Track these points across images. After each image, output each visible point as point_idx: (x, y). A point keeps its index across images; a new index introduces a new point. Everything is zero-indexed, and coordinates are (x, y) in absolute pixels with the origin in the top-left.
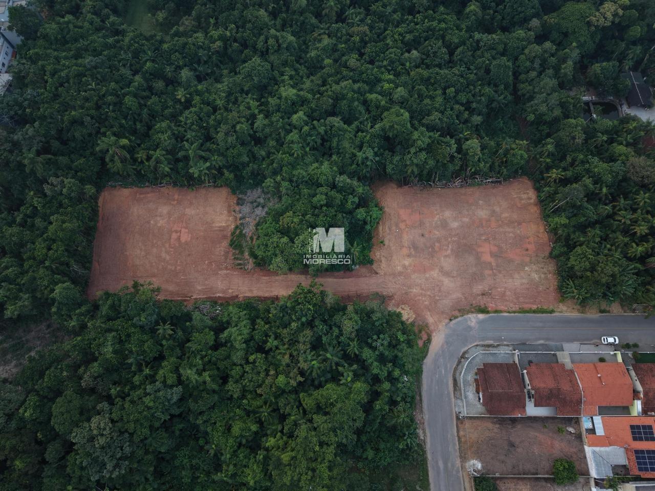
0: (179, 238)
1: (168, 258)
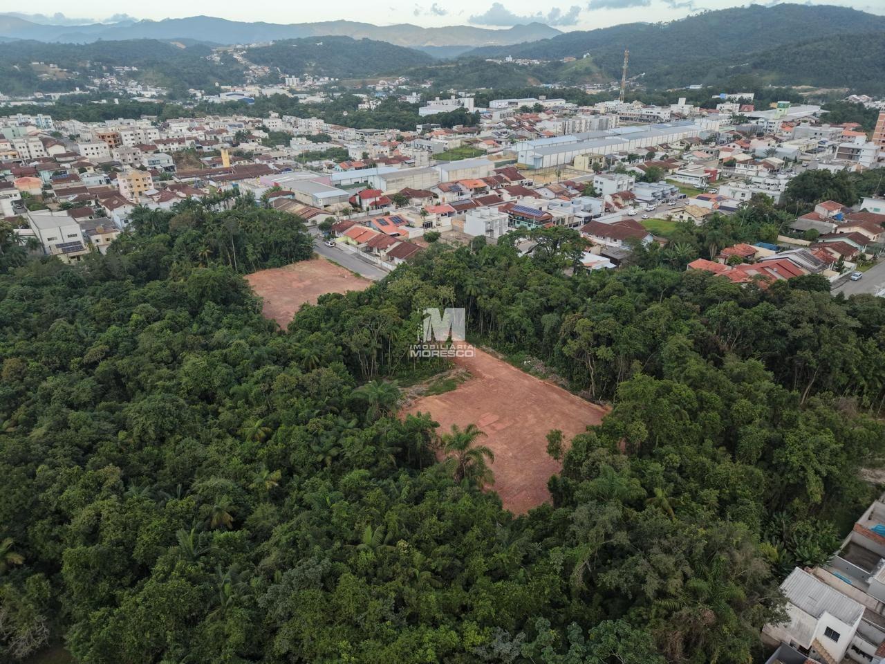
0: (498, 422)
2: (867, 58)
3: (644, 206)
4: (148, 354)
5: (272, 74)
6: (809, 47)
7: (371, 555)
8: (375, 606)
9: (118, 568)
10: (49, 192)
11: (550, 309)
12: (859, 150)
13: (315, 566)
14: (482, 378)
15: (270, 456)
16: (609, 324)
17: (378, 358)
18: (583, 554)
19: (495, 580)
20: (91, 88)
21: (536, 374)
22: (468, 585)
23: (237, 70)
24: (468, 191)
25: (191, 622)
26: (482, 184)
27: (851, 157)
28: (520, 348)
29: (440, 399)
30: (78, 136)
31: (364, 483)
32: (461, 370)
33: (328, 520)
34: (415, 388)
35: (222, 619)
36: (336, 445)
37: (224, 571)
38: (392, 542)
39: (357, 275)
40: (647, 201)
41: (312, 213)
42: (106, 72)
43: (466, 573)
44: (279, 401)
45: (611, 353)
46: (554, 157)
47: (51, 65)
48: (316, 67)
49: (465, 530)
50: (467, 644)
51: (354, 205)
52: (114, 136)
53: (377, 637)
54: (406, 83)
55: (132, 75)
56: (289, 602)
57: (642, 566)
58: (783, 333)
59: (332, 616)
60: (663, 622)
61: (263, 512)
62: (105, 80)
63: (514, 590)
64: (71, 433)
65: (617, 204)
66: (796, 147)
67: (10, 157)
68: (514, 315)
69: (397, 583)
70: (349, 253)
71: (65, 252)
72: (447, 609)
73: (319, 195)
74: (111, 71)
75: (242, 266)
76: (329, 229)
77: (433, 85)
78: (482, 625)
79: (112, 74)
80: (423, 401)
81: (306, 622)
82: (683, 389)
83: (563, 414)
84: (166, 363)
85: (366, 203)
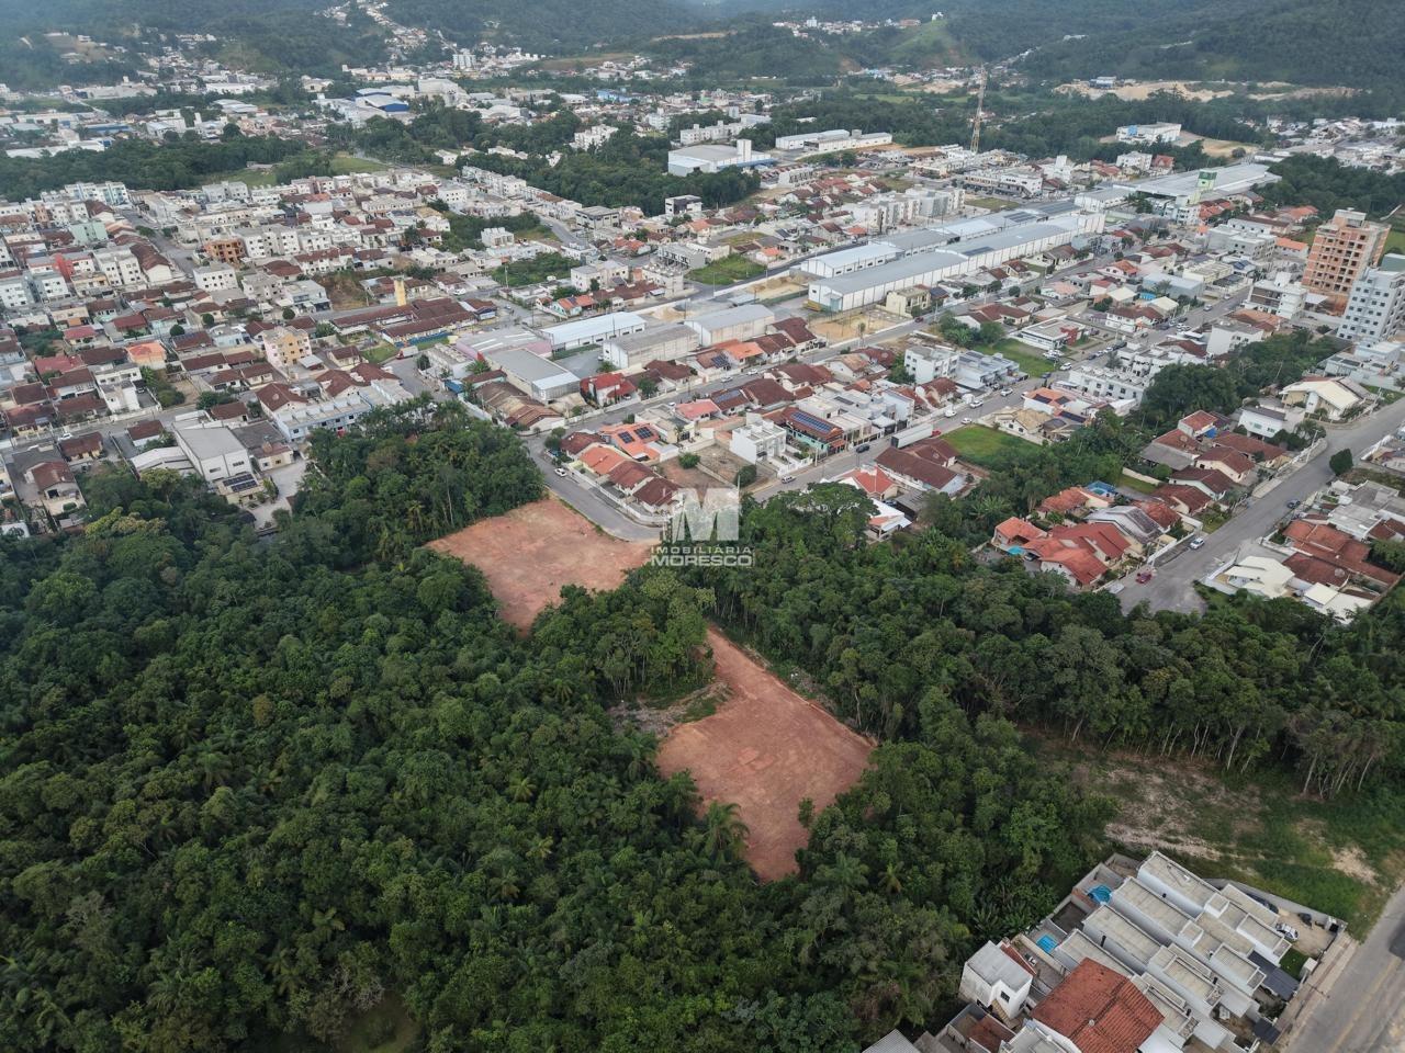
0: (758, 759)
1: (792, 752)
2: (1379, 37)
3: (968, 398)
4: (396, 689)
5: (430, 43)
6: (1289, 16)
7: (644, 938)
8: (650, 981)
9: (434, 938)
10: (175, 364)
11: (820, 619)
12: (1279, 294)
13: (602, 948)
14: (745, 697)
15: (540, 820)
16: (874, 659)
17: (632, 678)
18: (809, 937)
19: (740, 957)
20: (147, 74)
21: (803, 692)
22: (720, 960)
23: (375, 38)
24: (737, 362)
25: (505, 987)
26: (755, 349)
27: (1268, 302)
28: (786, 656)
29: (699, 728)
30: (176, 229)
31: (633, 863)
32: (722, 685)
33: (605, 902)
34: (672, 710)
35: (532, 985)
36: (600, 806)
37: (525, 945)
38: (660, 923)
39: (599, 529)
40: (973, 390)
41: (534, 416)
42: (167, 44)
43: (718, 952)
44: (541, 756)
45: (874, 691)
46: (858, 295)
47: (81, 37)
48: (501, 30)
49: (719, 910)
50: (717, 1009)
51: (586, 396)
52: (235, 245)
53: (651, 1004)
54: (646, 67)
55: (208, 50)
56: (585, 977)
57: (852, 950)
58: (1049, 676)
59: (618, 988)
60: (862, 993)
61: (545, 884)
62: (166, 60)
63: (755, 966)
64: (352, 797)
65: (931, 400)
66: (1200, 278)
67: (96, 285)
68: (782, 622)
69: (665, 961)
70: (587, 488)
71: (235, 489)
72: (703, 979)
73: (540, 383)
74: (174, 43)
75: (459, 518)
76: (559, 445)
77: (691, 72)
78: (729, 994)
79: (175, 48)
80: (679, 731)
81: (600, 992)
82: (930, 758)
83: (826, 749)
84: (416, 699)
85: (603, 395)
